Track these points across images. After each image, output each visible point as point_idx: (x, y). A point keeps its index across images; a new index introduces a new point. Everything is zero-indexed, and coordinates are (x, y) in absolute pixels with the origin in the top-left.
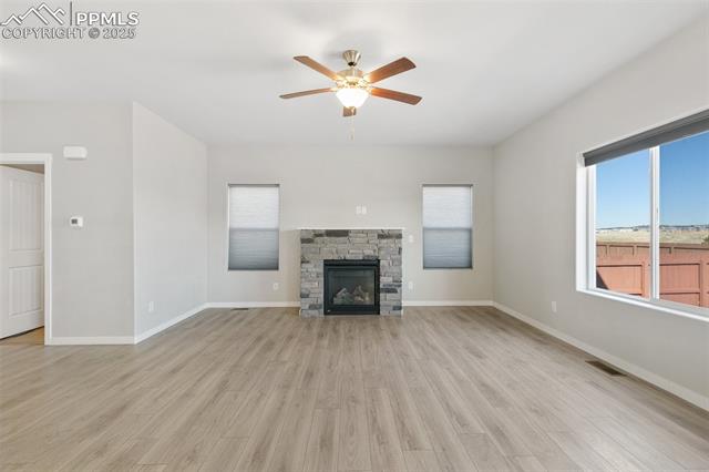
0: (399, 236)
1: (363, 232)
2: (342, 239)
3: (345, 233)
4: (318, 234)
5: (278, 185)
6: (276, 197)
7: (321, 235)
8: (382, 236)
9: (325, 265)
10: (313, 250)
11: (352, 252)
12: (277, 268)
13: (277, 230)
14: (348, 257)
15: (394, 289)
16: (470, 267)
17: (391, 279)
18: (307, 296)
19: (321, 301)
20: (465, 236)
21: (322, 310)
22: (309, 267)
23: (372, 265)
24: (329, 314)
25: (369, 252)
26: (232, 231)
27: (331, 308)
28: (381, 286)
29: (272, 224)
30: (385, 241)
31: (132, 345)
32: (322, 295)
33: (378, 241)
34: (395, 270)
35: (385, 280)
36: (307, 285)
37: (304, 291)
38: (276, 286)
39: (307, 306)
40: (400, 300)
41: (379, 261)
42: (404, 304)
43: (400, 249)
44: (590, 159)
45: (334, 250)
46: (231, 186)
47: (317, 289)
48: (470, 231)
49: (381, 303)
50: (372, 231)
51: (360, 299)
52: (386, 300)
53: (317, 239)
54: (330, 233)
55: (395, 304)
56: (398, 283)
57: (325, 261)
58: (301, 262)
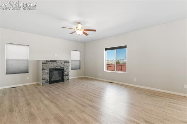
0: (69, 62)
1: (60, 61)
2: (55, 63)
3: (55, 61)
5: (28, 45)
7: (48, 62)
8: (65, 62)
9: (50, 70)
10: (46, 66)
12: (28, 72)
14: (56, 67)
15: (67, 75)
16: (80, 69)
18: (45, 79)
19: (48, 80)
20: (79, 62)
21: (49, 83)
22: (45, 71)
23: (62, 69)
24: (51, 83)
25: (62, 66)
27: (51, 82)
28: (65, 74)
29: (25, 58)
30: (66, 63)
32: (49, 79)
33: (64, 63)
34: (68, 70)
35: (65, 73)
36: (44, 76)
37: (43, 78)
39: (44, 82)
40: (69, 78)
41: (64, 68)
42: (70, 78)
43: (69, 65)
44: (106, 49)
45: (53, 66)
47: (47, 77)
48: (80, 61)
49: (64, 79)
50: (62, 61)
51: (59, 78)
52: (65, 77)
54: (51, 61)
55: (68, 78)
56: (68, 73)
57: (50, 69)
58: (42, 70)
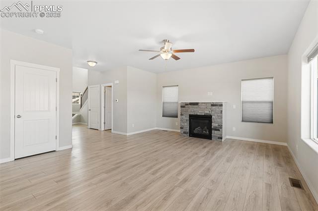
0: (221, 105)
1: (204, 103)
2: (196, 106)
3: (197, 104)
4: (187, 104)
5: (178, 86)
6: (177, 90)
8: (213, 105)
9: (189, 117)
10: (185, 110)
11: (200, 112)
13: (177, 103)
14: (198, 114)
15: (219, 129)
17: (217, 125)
18: (183, 128)
19: (188, 131)
21: (188, 134)
22: (184, 117)
23: (208, 118)
24: (191, 136)
25: (207, 112)
26: (163, 103)
27: (192, 134)
28: (212, 127)
29: (176, 100)
30: (214, 107)
31: (126, 136)
32: (188, 129)
33: (211, 107)
34: (219, 120)
35: (214, 125)
36: (183, 124)
37: (182, 126)
38: (177, 124)
39: (182, 132)
40: (221, 135)
41: (211, 116)
42: (223, 136)
43: (222, 111)
45: (193, 111)
46: (164, 87)
47: (186, 126)
49: (212, 135)
50: (208, 103)
51: (205, 132)
52: (214, 133)
53: (186, 106)
54: (191, 104)
55: (219, 136)
56: (221, 127)
57: (190, 115)
58: (181, 115)
